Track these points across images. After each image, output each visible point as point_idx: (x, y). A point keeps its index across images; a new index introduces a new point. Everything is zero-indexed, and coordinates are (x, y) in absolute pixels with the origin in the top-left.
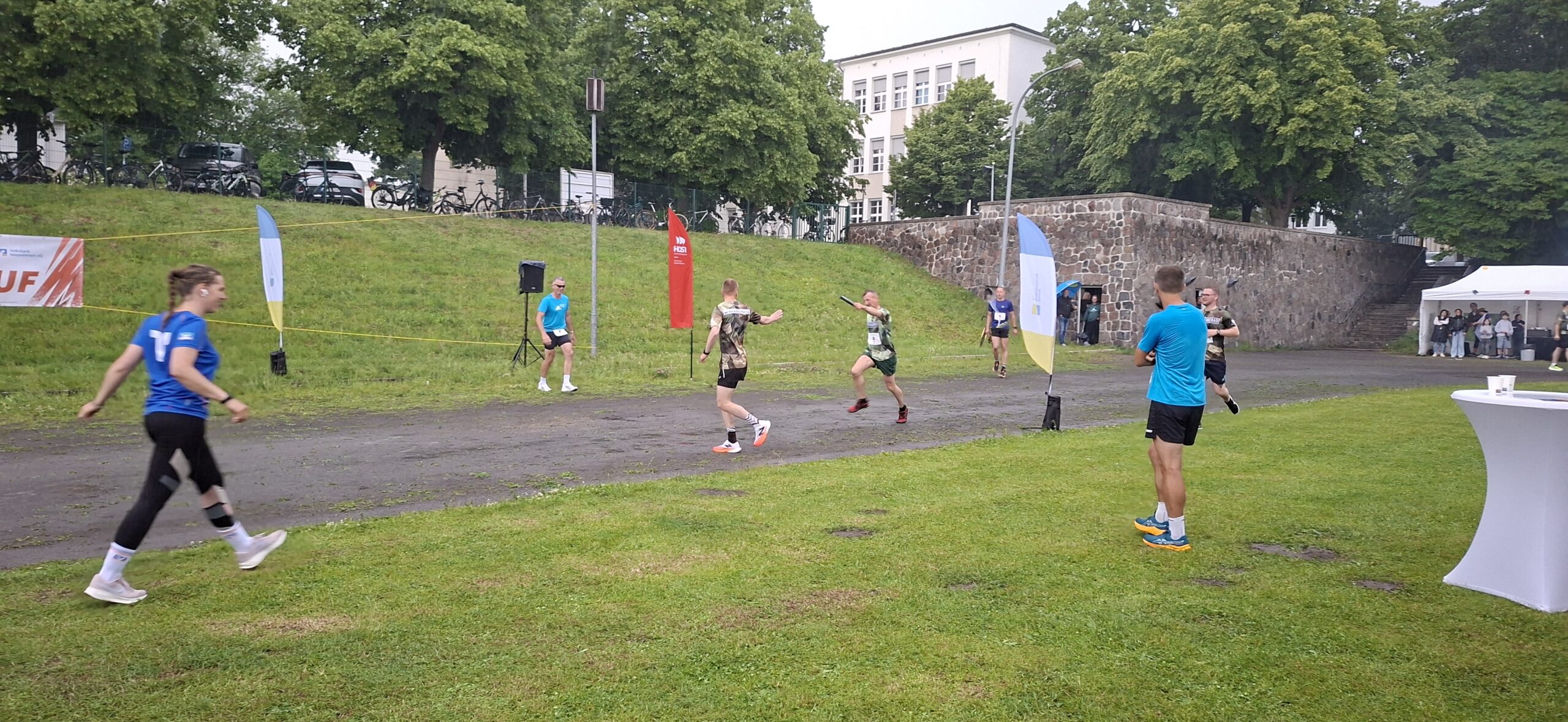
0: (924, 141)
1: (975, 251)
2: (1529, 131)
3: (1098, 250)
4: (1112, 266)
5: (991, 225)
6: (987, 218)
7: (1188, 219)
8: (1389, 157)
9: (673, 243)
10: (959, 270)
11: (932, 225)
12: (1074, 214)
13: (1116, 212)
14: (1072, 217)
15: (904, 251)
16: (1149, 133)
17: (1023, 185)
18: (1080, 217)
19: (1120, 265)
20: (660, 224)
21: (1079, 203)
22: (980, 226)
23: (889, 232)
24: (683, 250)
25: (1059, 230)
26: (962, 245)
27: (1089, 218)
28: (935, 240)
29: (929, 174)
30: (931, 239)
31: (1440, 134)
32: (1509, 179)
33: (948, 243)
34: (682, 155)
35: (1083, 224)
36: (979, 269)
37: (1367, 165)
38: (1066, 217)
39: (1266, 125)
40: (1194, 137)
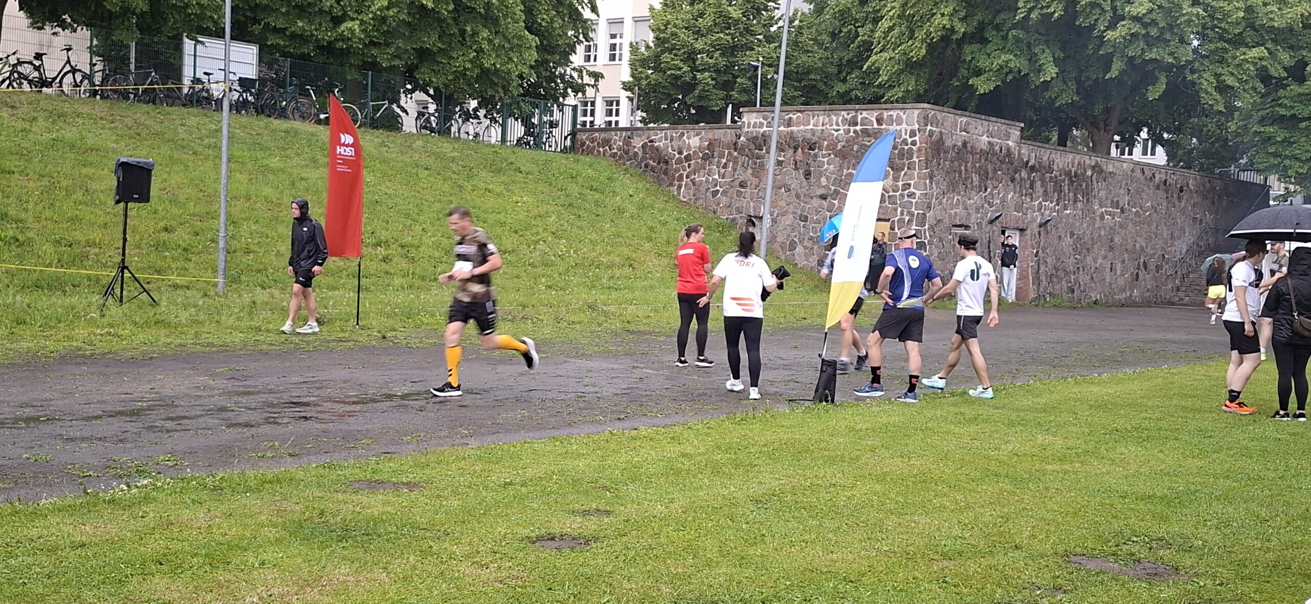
0: (675, 26)
1: (735, 170)
4: (902, 196)
5: (756, 138)
6: (751, 129)
7: (995, 140)
8: (1232, 74)
9: (336, 141)
10: (715, 193)
11: (683, 134)
12: (858, 128)
13: (909, 128)
14: (855, 132)
15: (646, 166)
16: (952, 30)
17: (796, 89)
18: (865, 133)
20: (322, 116)
21: (865, 114)
22: (742, 138)
23: (627, 141)
24: (349, 152)
25: (839, 148)
26: (719, 162)
27: (877, 135)
28: (685, 154)
29: (680, 69)
30: (680, 153)
31: (1292, 47)
33: (702, 158)
34: (355, 25)
36: (739, 194)
37: (1206, 82)
38: (849, 131)
39: (1092, 27)
40: (1005, 38)
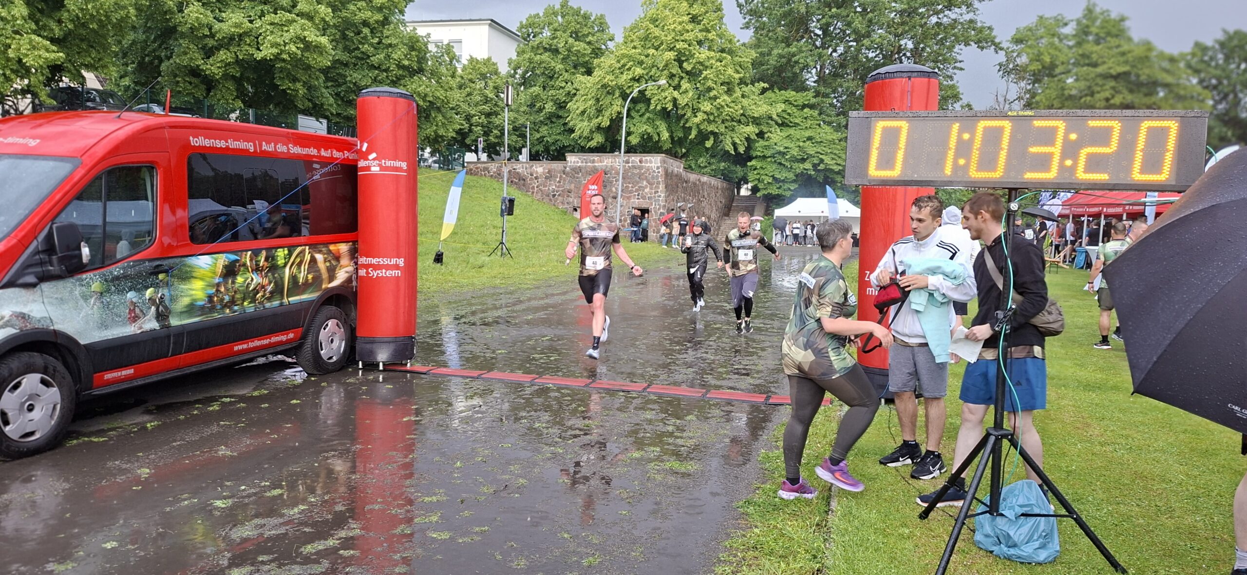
1: (564, 184)
2: (798, 124)
3: (646, 187)
4: (655, 197)
5: (576, 168)
6: (572, 164)
7: (678, 170)
10: (554, 196)
11: (532, 166)
12: (630, 165)
13: (656, 165)
18: (635, 168)
19: (660, 196)
21: (633, 158)
22: (567, 169)
25: (621, 174)
26: (555, 180)
27: (640, 168)
28: (535, 176)
30: (532, 175)
32: (795, 152)
33: (545, 178)
35: (636, 171)
36: (568, 196)
